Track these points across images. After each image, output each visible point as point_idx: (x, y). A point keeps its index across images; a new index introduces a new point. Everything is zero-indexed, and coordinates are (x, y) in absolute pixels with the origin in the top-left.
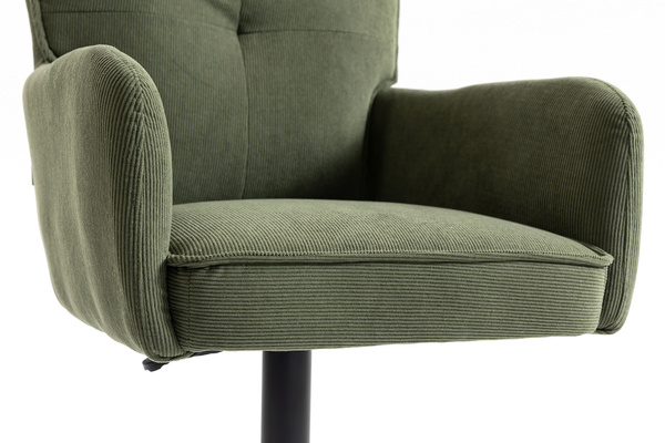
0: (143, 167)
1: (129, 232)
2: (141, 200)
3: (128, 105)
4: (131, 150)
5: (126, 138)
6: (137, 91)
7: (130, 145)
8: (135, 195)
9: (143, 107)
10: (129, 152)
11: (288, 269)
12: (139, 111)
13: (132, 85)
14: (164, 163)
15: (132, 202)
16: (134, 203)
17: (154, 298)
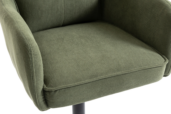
0: (34, 69)
1: (32, 85)
2: (35, 77)
3: (28, 54)
4: (31, 66)
5: (29, 63)
6: (31, 50)
7: (30, 65)
8: (33, 77)
9: (33, 54)
10: (30, 66)
11: (77, 87)
12: (32, 55)
13: (29, 48)
14: (40, 66)
15: (32, 78)
16: (33, 79)
17: (41, 99)
